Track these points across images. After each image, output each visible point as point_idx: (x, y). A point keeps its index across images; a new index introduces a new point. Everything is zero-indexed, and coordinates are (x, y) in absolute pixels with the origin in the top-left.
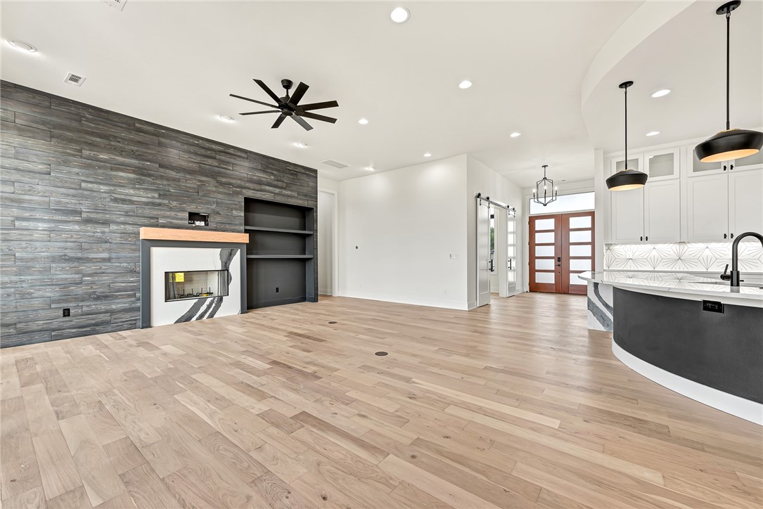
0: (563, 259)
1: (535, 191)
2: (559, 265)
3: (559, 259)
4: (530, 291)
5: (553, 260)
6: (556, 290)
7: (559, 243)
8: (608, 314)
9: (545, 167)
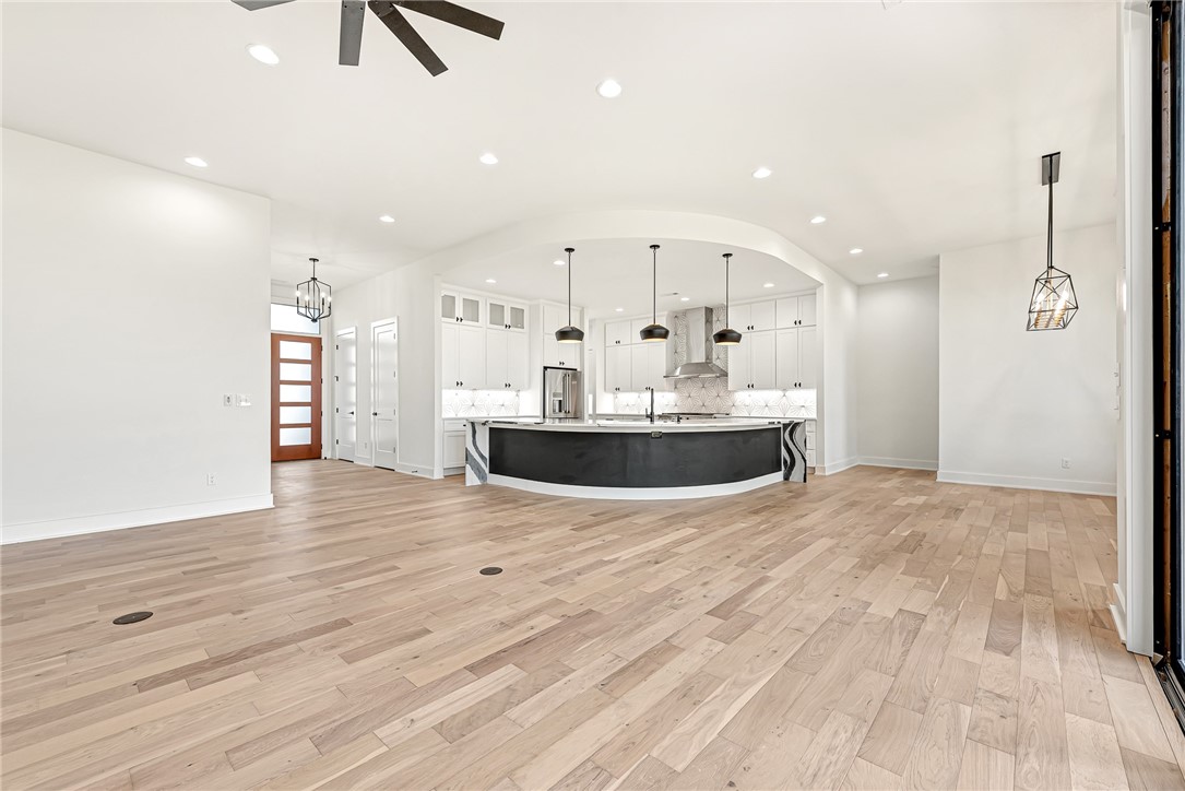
8: (483, 465)
9: (314, 260)
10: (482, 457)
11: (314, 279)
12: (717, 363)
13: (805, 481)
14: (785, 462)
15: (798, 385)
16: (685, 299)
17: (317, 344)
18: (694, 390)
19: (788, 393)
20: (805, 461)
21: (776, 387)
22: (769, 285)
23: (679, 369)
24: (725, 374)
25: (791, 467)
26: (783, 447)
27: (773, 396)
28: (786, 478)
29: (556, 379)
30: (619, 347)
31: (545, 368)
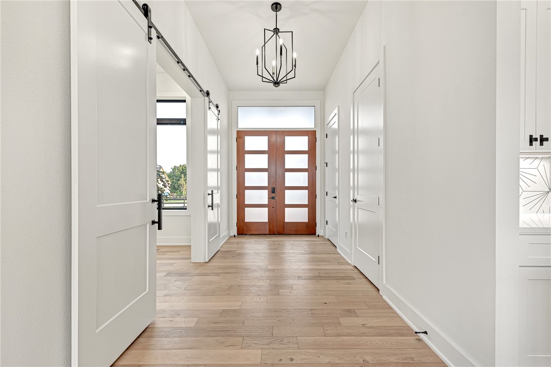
0: (277, 190)
2: (273, 198)
3: (273, 190)
4: (238, 235)
5: (267, 191)
6: (269, 230)
7: (273, 169)
9: (276, 7)
11: (276, 31)
17: (312, 137)
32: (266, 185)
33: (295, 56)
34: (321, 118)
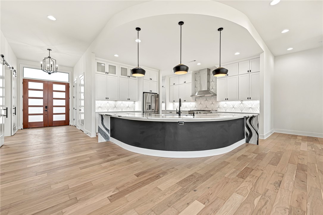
0: (49, 107)
1: (42, 63)
2: (46, 111)
3: (46, 107)
4: (23, 128)
5: (42, 108)
6: (44, 125)
7: (46, 98)
8: (107, 133)
9: (49, 50)
10: (107, 129)
11: (49, 57)
12: (212, 90)
13: (258, 144)
14: (247, 134)
15: (249, 99)
16: (199, 64)
17: (67, 86)
18: (202, 101)
19: (244, 102)
20: (258, 134)
21: (238, 100)
22: (237, 54)
23: (197, 93)
24: (216, 95)
25: (250, 137)
26: (245, 127)
27: (237, 103)
28: (247, 142)
29: (149, 97)
30: (175, 86)
31: (144, 93)
32: (42, 105)
33: (57, 66)
34: (71, 77)
